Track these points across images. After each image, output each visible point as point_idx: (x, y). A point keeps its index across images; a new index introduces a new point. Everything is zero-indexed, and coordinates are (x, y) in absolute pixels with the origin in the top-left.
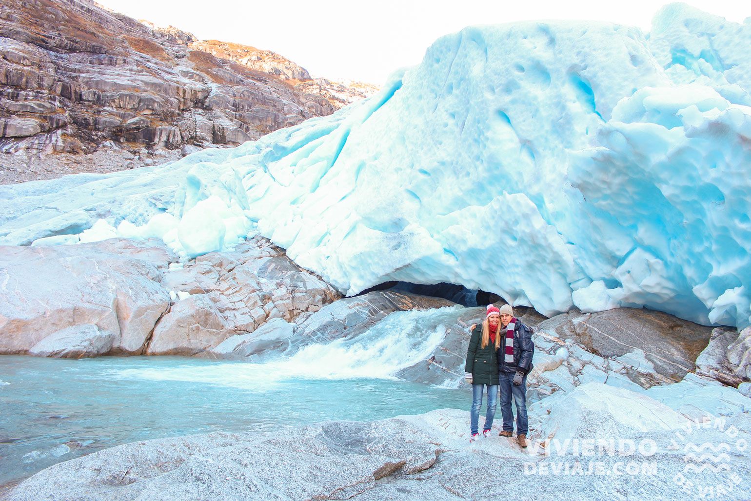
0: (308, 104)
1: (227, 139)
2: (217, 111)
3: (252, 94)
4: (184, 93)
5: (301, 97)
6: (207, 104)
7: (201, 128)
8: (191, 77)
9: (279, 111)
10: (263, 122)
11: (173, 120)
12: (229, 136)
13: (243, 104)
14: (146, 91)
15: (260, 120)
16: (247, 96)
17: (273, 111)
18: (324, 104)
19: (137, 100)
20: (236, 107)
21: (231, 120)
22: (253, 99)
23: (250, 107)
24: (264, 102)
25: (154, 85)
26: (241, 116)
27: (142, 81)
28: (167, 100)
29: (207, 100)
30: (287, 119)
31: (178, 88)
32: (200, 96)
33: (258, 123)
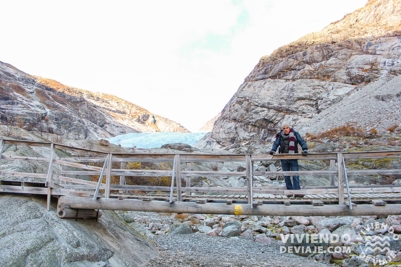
0: (82, 113)
1: (54, 132)
2: (50, 121)
3: (62, 114)
4: (39, 115)
5: (80, 110)
6: (46, 118)
7: (45, 128)
8: (40, 108)
9: (71, 120)
10: (66, 125)
11: (36, 126)
12: (54, 131)
13: (59, 118)
14: (27, 116)
15: (65, 124)
16: (60, 115)
17: (69, 120)
18: (88, 113)
19: (25, 120)
20: (56, 119)
21: (55, 124)
22: (62, 116)
23: (61, 119)
24: (66, 117)
25: (29, 113)
26: (58, 123)
27: (25, 112)
28: (34, 119)
29: (46, 117)
30: (74, 124)
31: (37, 114)
32: (44, 115)
33: (64, 125)
